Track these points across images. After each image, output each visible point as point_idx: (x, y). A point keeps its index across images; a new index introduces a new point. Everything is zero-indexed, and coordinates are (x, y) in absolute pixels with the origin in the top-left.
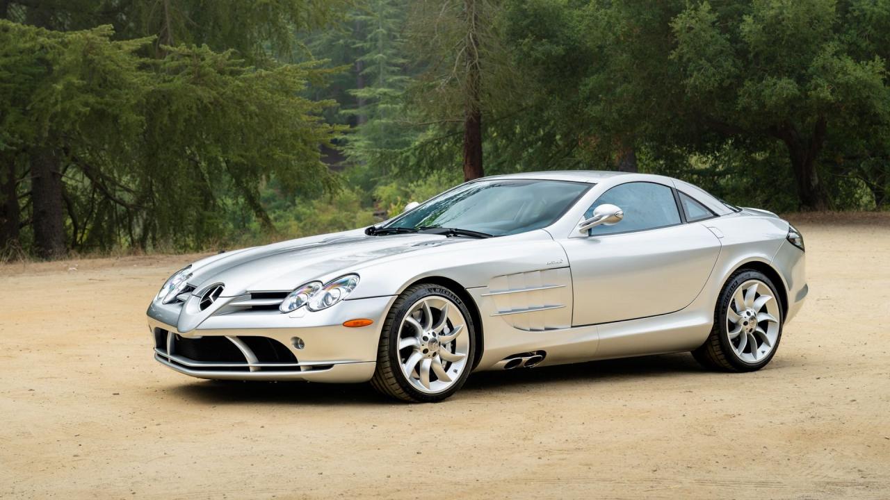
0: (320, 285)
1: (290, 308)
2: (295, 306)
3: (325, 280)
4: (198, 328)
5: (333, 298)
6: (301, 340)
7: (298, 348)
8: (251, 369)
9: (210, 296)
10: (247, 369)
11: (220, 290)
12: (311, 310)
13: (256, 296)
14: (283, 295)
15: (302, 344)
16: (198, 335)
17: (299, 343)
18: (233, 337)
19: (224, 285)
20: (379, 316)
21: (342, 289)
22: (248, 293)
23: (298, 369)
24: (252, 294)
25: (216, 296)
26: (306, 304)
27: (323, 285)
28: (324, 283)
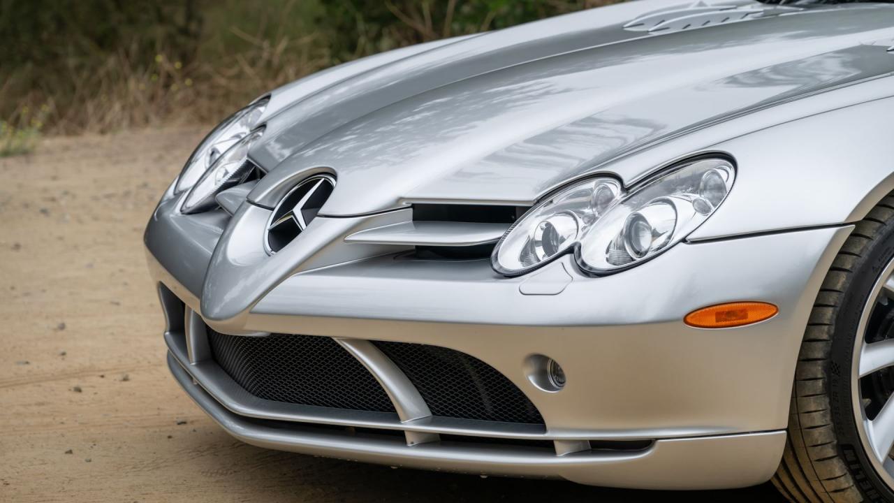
0: (615, 189)
1: (524, 257)
2: (540, 251)
3: (630, 170)
4: (259, 307)
5: (655, 235)
6: (555, 366)
7: (549, 387)
8: (409, 438)
9: (297, 210)
10: (398, 437)
11: (327, 190)
12: (587, 272)
13: (427, 213)
14: (505, 215)
15: (558, 373)
16: (258, 329)
17: (550, 372)
18: (356, 342)
19: (335, 177)
20: (794, 293)
21: (685, 204)
22: (404, 204)
23: (547, 447)
24: (413, 206)
25: (314, 207)
26: (570, 250)
27: (625, 189)
28: (627, 182)
